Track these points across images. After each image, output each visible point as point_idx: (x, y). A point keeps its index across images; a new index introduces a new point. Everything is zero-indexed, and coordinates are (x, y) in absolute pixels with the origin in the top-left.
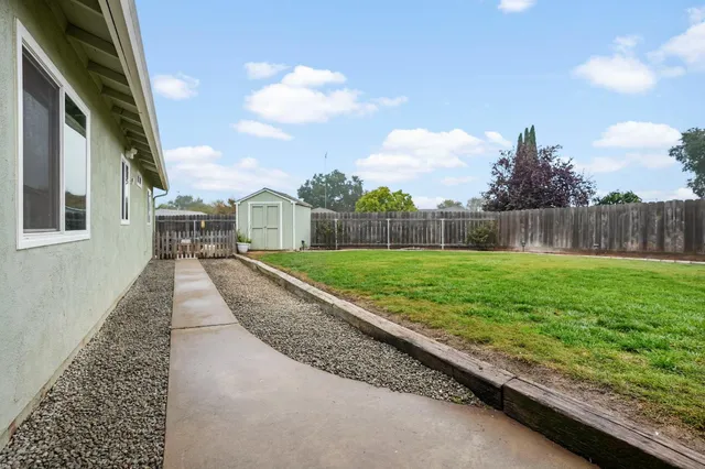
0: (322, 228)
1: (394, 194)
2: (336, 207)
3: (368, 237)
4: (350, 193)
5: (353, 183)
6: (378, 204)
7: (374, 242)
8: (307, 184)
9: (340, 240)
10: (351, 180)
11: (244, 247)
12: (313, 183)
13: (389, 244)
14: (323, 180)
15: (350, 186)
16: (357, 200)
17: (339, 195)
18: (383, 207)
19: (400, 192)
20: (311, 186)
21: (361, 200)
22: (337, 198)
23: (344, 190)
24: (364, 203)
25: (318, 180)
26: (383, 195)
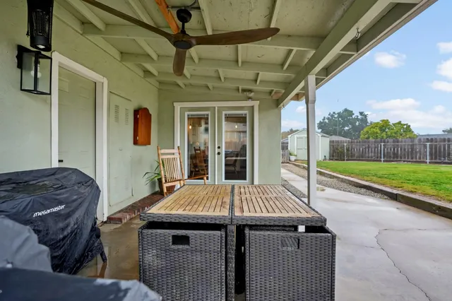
0: (337, 149)
1: (394, 124)
2: (345, 135)
3: (367, 155)
4: (357, 124)
5: (360, 117)
6: (379, 132)
7: (371, 157)
8: (324, 119)
9: (348, 156)
10: (358, 114)
11: (293, 158)
12: (328, 119)
13: (382, 159)
14: (336, 116)
15: (357, 119)
16: (362, 130)
17: (348, 126)
18: (384, 134)
19: (400, 123)
20: (327, 121)
21: (365, 130)
22: (346, 128)
23: (352, 122)
24: (367, 132)
25: (332, 116)
26: (384, 125)
